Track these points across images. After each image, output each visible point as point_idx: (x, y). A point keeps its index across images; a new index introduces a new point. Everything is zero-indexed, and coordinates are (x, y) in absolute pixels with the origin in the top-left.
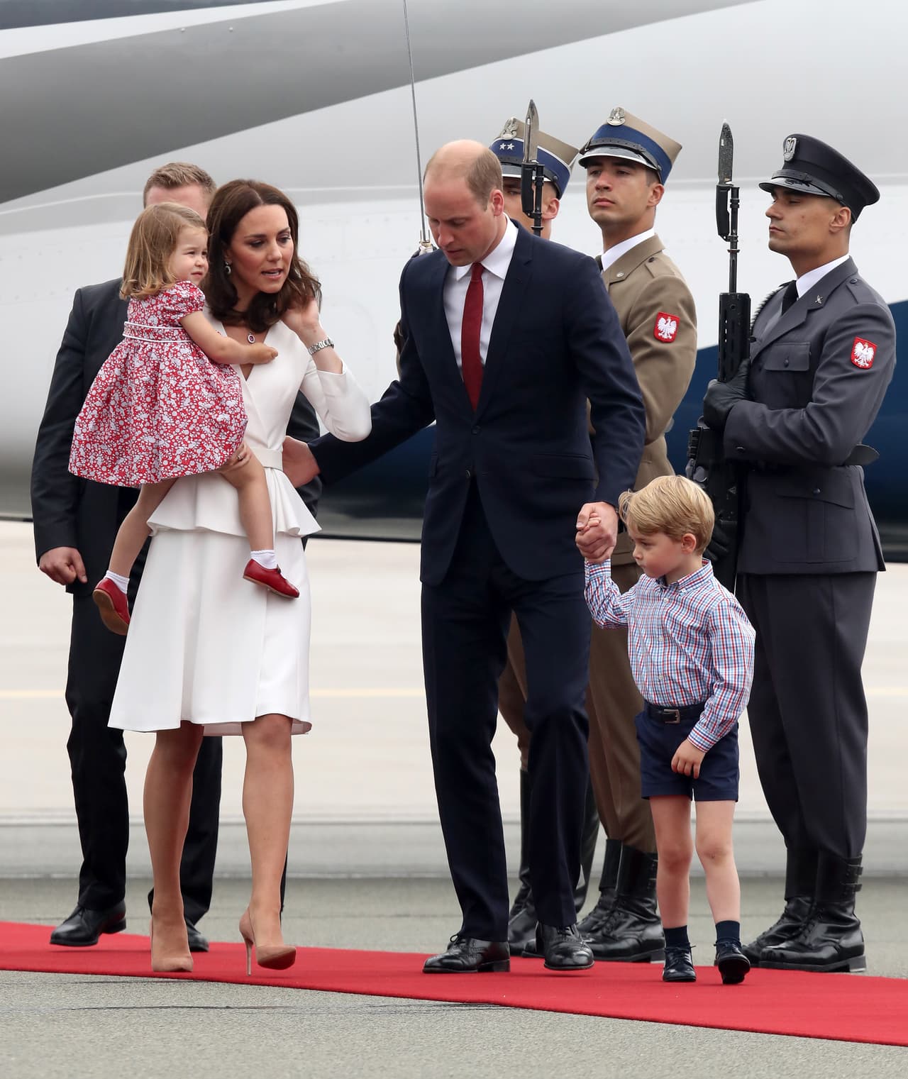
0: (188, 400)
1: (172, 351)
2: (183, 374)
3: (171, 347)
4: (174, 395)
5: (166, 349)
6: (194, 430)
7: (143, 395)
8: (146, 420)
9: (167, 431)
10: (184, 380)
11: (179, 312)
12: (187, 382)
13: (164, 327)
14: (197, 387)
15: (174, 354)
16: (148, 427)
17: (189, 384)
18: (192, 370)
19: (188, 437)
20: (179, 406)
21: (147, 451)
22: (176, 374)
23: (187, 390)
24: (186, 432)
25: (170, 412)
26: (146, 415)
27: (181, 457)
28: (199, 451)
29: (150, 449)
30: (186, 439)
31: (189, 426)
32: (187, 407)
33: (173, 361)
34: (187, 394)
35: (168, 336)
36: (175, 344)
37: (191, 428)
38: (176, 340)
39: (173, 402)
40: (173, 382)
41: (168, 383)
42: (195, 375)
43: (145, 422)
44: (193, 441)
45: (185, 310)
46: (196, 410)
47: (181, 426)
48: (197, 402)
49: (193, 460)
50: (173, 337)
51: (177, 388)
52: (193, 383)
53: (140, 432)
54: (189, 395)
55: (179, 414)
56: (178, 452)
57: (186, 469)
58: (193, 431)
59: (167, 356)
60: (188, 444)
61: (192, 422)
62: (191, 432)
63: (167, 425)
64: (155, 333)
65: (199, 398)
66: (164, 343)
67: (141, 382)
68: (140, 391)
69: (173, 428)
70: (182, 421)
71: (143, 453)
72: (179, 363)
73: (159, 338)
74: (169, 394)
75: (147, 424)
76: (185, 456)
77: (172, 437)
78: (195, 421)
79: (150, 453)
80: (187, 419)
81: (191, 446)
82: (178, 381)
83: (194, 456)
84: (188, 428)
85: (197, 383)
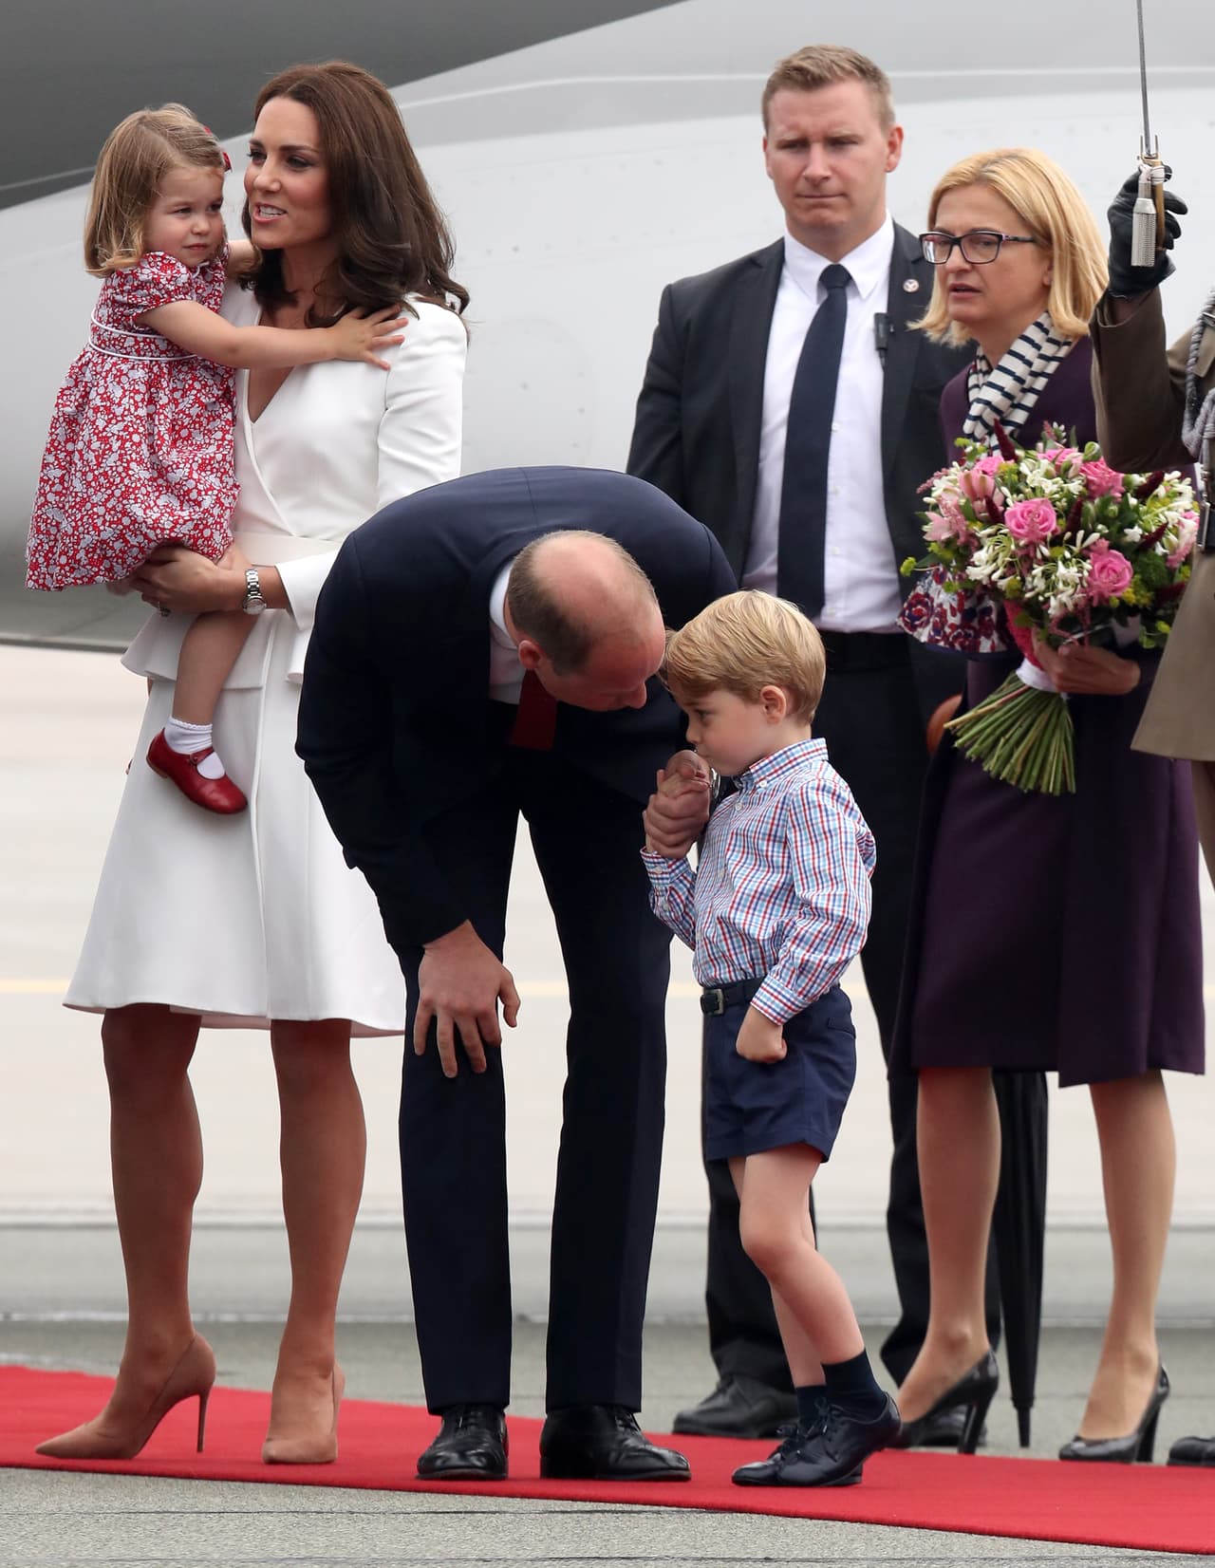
0: (115, 457)
1: (115, 372)
2: (119, 411)
3: (115, 364)
4: (96, 445)
5: (107, 367)
6: (114, 508)
8: (57, 481)
9: (74, 507)
10: (118, 421)
11: (137, 306)
12: (121, 425)
13: (114, 330)
14: (136, 438)
15: (116, 376)
16: (57, 493)
17: (124, 430)
18: (137, 408)
19: (102, 519)
20: (99, 464)
21: (48, 533)
22: (108, 410)
23: (117, 440)
24: (101, 510)
25: (84, 474)
27: (87, 553)
28: (118, 545)
29: (53, 531)
30: (99, 522)
31: (107, 500)
32: (111, 467)
33: (110, 389)
34: (116, 446)
35: (114, 345)
36: (125, 361)
37: (109, 505)
38: (128, 353)
39: (91, 456)
40: (101, 423)
41: (94, 422)
42: (138, 417)
43: (54, 484)
44: (109, 526)
45: (145, 303)
46: (124, 475)
47: (95, 499)
48: (128, 462)
49: (108, 558)
50: (122, 347)
51: (104, 434)
52: (131, 429)
54: (119, 448)
55: (96, 478)
56: (83, 544)
57: (97, 574)
58: (111, 509)
59: (105, 378)
60: (100, 531)
61: (113, 495)
62: (108, 511)
63: (76, 496)
65: (134, 456)
66: (109, 356)
67: (60, 414)
68: (56, 429)
69: (84, 501)
70: (99, 491)
71: (41, 536)
72: (119, 393)
73: (103, 345)
74: (90, 441)
76: (94, 551)
77: (79, 516)
78: (118, 493)
79: (52, 537)
80: (107, 489)
81: (104, 536)
82: (109, 422)
83: (110, 553)
84: (104, 504)
85: (136, 431)
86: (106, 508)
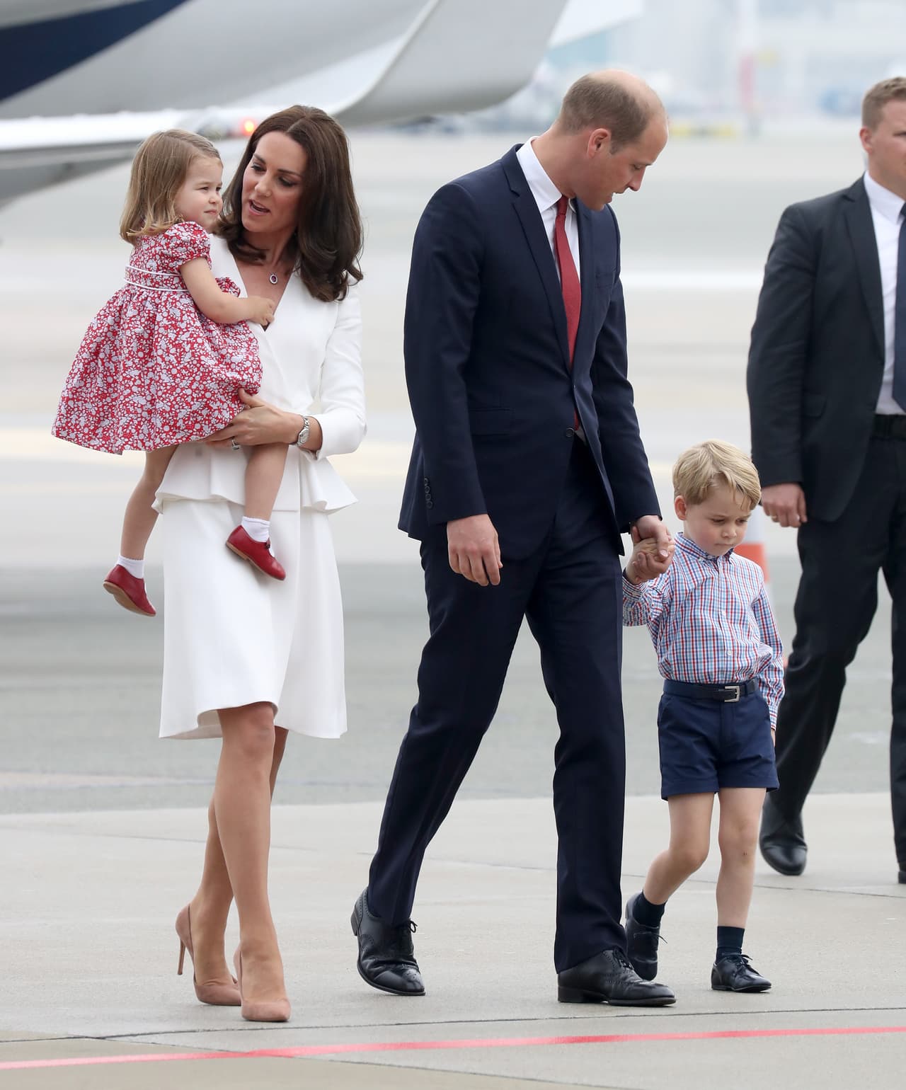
0: (189, 355)
1: (171, 301)
2: (183, 326)
3: (169, 296)
4: (173, 350)
5: (164, 298)
6: (197, 389)
7: (135, 349)
9: (167, 392)
10: (184, 332)
11: (178, 258)
12: (187, 335)
13: (164, 274)
14: (200, 340)
15: (172, 303)
17: (191, 337)
18: (194, 322)
19: (190, 397)
20: (179, 362)
22: (175, 327)
23: (188, 344)
24: (189, 392)
25: (169, 370)
26: (137, 372)
27: (184, 421)
28: (205, 412)
30: (189, 399)
31: (192, 384)
32: (188, 362)
33: (171, 312)
34: (187, 348)
35: (166, 284)
36: (175, 293)
37: (194, 387)
38: (176, 288)
39: (172, 358)
40: (172, 336)
41: (167, 336)
42: (197, 327)
44: (197, 401)
45: (184, 257)
46: (198, 365)
47: (182, 385)
48: (199, 356)
49: (198, 422)
50: (172, 284)
51: (177, 342)
52: (195, 336)
53: (128, 391)
54: (190, 349)
55: (179, 372)
56: (180, 416)
58: (195, 390)
59: (165, 306)
60: (191, 406)
61: (194, 380)
62: (194, 391)
63: (166, 385)
64: (152, 279)
65: (201, 352)
66: (162, 291)
67: (133, 333)
68: (131, 343)
69: (173, 388)
70: (184, 379)
72: (178, 313)
73: (157, 286)
74: (168, 348)
75: (138, 382)
76: (189, 419)
77: (172, 398)
78: (198, 378)
80: (189, 377)
81: (194, 408)
82: (178, 334)
83: (199, 418)
84: (190, 387)
85: (199, 336)
86: (192, 389)
